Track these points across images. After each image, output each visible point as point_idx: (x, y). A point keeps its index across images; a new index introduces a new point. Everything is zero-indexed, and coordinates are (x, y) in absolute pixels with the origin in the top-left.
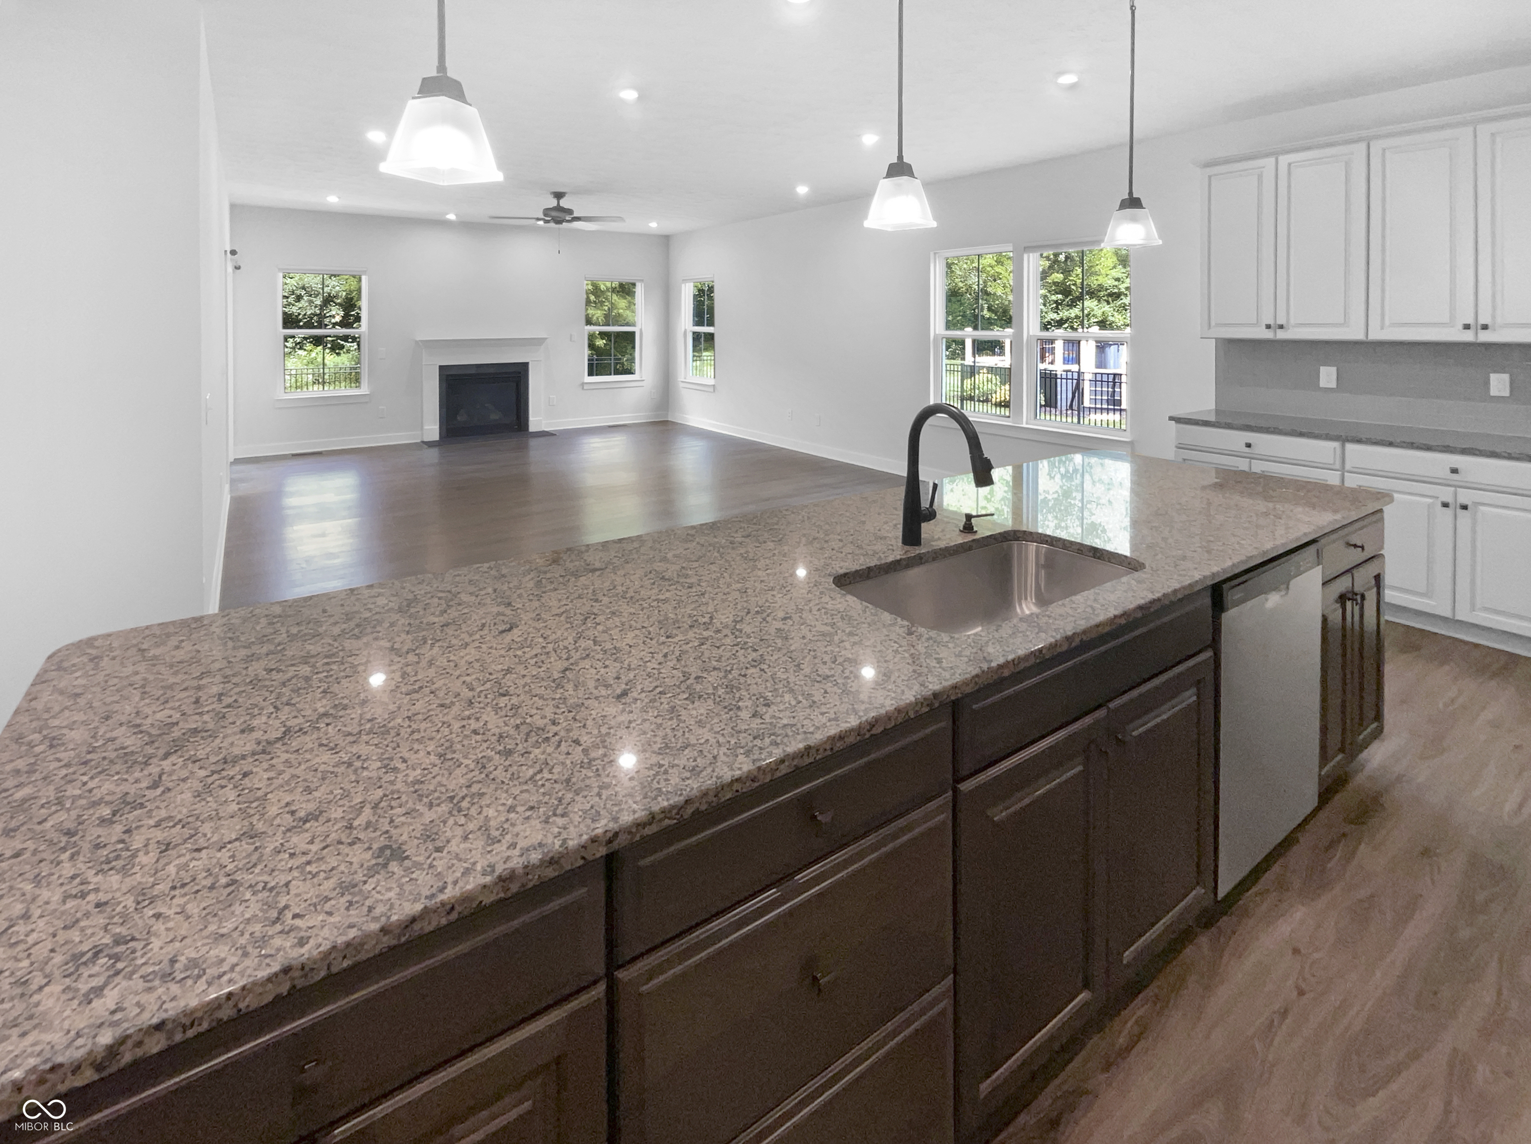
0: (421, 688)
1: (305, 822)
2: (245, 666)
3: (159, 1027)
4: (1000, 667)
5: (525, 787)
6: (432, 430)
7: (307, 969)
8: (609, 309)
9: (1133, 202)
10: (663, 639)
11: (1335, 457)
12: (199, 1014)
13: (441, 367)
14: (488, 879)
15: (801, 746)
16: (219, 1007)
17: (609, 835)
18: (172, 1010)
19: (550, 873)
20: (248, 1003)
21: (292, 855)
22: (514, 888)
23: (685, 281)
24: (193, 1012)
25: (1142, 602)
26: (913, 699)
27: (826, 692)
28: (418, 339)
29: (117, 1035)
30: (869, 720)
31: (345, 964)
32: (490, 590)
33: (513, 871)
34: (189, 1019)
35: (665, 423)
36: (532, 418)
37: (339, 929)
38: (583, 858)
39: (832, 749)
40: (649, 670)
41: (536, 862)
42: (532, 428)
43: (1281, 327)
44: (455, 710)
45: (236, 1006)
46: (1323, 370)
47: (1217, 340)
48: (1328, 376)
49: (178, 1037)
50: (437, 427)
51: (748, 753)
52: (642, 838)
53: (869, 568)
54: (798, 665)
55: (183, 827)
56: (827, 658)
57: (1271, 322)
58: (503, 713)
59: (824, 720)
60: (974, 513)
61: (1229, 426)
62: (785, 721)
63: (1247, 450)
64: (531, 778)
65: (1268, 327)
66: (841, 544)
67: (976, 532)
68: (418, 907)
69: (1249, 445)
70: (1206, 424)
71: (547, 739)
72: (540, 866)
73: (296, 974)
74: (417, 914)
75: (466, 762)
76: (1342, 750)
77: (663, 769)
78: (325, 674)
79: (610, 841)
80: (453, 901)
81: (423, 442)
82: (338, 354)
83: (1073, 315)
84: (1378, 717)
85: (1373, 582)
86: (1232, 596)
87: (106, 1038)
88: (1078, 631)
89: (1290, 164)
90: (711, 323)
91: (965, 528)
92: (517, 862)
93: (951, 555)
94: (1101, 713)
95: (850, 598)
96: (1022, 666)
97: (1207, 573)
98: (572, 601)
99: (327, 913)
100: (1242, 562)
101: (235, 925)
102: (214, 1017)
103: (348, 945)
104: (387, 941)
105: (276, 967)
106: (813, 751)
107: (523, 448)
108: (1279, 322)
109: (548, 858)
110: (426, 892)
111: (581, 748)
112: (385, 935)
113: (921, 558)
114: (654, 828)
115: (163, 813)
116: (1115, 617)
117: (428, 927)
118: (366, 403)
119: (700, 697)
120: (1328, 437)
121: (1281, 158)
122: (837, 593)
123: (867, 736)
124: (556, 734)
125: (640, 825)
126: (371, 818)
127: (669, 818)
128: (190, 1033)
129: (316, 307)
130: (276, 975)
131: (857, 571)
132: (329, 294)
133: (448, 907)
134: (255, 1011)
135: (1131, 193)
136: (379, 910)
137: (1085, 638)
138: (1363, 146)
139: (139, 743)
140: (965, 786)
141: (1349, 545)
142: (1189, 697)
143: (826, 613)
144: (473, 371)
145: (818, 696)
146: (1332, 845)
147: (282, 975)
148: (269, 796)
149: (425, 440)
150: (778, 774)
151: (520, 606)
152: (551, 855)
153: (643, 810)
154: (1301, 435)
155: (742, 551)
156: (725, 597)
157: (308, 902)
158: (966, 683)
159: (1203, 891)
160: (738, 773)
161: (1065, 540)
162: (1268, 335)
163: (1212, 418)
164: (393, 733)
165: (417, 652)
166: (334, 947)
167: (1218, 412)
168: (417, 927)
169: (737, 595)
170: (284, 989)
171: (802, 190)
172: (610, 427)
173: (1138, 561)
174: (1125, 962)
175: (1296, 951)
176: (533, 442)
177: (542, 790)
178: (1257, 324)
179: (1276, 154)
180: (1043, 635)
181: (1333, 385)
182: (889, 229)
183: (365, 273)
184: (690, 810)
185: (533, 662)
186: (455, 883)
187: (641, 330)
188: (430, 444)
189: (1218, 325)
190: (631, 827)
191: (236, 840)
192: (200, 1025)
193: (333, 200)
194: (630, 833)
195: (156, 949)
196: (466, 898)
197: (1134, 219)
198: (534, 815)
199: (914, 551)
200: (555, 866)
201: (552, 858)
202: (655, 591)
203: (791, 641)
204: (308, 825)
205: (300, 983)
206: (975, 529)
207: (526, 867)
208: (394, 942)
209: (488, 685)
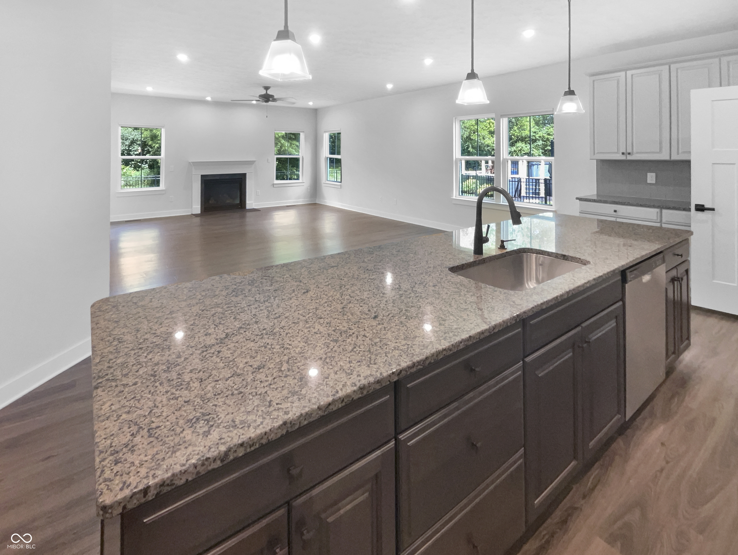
0: (280, 316)
1: (259, 369)
2: (190, 308)
3: (242, 445)
4: (542, 304)
5: (351, 354)
6: (197, 208)
7: (292, 423)
8: (280, 147)
9: (571, 92)
10: (381, 295)
11: (657, 217)
12: (255, 441)
13: (202, 176)
14: (355, 388)
15: (468, 336)
16: (262, 438)
17: (399, 371)
18: (244, 438)
19: (378, 387)
20: (273, 437)
21: (261, 382)
22: (365, 392)
23: (325, 132)
24: (253, 440)
25: (595, 277)
26: (509, 317)
27: (468, 315)
28: (190, 161)
29: (227, 447)
30: (493, 325)
31: (306, 423)
32: (288, 276)
33: (364, 385)
34: (251, 443)
35: (315, 204)
36: (248, 202)
37: (300, 408)
38: (389, 381)
39: (479, 338)
40: (382, 307)
41: (373, 381)
42: (248, 207)
43: (629, 154)
44: (301, 324)
45: (268, 438)
46: (649, 175)
47: (597, 160)
48: (651, 178)
49: (248, 450)
50: (199, 206)
51: (445, 339)
52: (411, 373)
53: (463, 264)
54: (450, 304)
55: (203, 372)
56: (462, 302)
57: (625, 152)
58: (324, 325)
59: (472, 326)
60: (505, 240)
61: (605, 202)
62: (455, 327)
63: (615, 213)
64: (352, 350)
65: (623, 154)
66: (445, 255)
67: (506, 249)
68: (330, 399)
69: (615, 211)
70: (594, 201)
71: (350, 335)
72: (374, 383)
73: (289, 425)
74: (331, 402)
75: (318, 345)
76: (674, 353)
77: (410, 346)
78: (230, 312)
79: (399, 374)
80: (343, 397)
81: (192, 214)
82: (138, 170)
83: (513, 150)
84: (688, 338)
85: (685, 273)
86: (629, 276)
87: (223, 448)
88: (571, 289)
89: (632, 75)
90: (339, 153)
91: (500, 246)
92: (364, 382)
93: (497, 259)
94: (579, 329)
95: (460, 277)
96: (551, 304)
97: (620, 265)
98: (330, 280)
99: (291, 402)
100: (634, 260)
101: (253, 408)
102: (261, 442)
103: (307, 414)
104: (321, 413)
105: (281, 423)
106: (472, 338)
107: (243, 217)
108: (629, 151)
109: (376, 380)
110: (330, 394)
111: (368, 339)
112: (320, 410)
113: (484, 261)
114: (414, 369)
115: (190, 368)
116: (585, 283)
117: (334, 408)
118: (163, 194)
119: (412, 318)
120: (654, 207)
121: (628, 72)
122: (453, 275)
123: (492, 333)
124: (353, 333)
125: (409, 367)
126: (288, 367)
127: (420, 365)
128: (253, 449)
129: (126, 145)
130: (281, 425)
131: (458, 266)
132: (133, 139)
133: (342, 399)
134: (275, 440)
135: (569, 88)
136: (313, 401)
137: (574, 292)
138: (667, 67)
139: (160, 341)
140: (528, 359)
141: (675, 255)
142: (613, 324)
143: (452, 283)
144: (218, 178)
145: (465, 317)
146: (673, 397)
147: (283, 426)
148: (235, 360)
149: (193, 213)
150: (459, 348)
151: (306, 282)
152: (378, 379)
153: (410, 361)
154: (641, 206)
155: (400, 258)
156: (401, 277)
157: (280, 399)
158: (529, 311)
159: (620, 416)
160: (444, 347)
161: (549, 252)
162: (623, 158)
163: (595, 198)
164: (278, 334)
165: (269, 301)
166: (301, 415)
167: (598, 195)
168: (331, 407)
169: (406, 276)
170: (284, 432)
171: (390, 86)
172: (287, 206)
173: (586, 260)
174: (590, 448)
175: (663, 444)
176: (248, 214)
177: (360, 355)
178: (617, 153)
179: (626, 70)
180: (556, 291)
181: (654, 182)
182: (466, 104)
183: (163, 127)
184: (427, 362)
185: (326, 305)
186: (341, 390)
187: (303, 157)
188: (196, 215)
189: (598, 153)
190: (406, 368)
191: (231, 377)
192: (255, 445)
193: (149, 89)
194: (406, 371)
195: (223, 417)
196: (348, 396)
197: (571, 100)
198: (362, 364)
199: (480, 258)
200: (379, 384)
201: (378, 380)
202: (367, 275)
203: (442, 295)
204: (261, 370)
205: (290, 430)
206: (506, 247)
207: (369, 383)
208: (323, 414)
209: (311, 315)
